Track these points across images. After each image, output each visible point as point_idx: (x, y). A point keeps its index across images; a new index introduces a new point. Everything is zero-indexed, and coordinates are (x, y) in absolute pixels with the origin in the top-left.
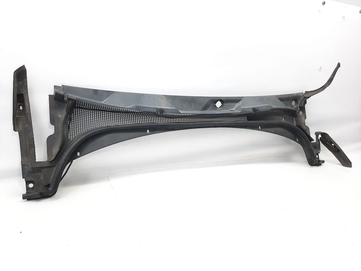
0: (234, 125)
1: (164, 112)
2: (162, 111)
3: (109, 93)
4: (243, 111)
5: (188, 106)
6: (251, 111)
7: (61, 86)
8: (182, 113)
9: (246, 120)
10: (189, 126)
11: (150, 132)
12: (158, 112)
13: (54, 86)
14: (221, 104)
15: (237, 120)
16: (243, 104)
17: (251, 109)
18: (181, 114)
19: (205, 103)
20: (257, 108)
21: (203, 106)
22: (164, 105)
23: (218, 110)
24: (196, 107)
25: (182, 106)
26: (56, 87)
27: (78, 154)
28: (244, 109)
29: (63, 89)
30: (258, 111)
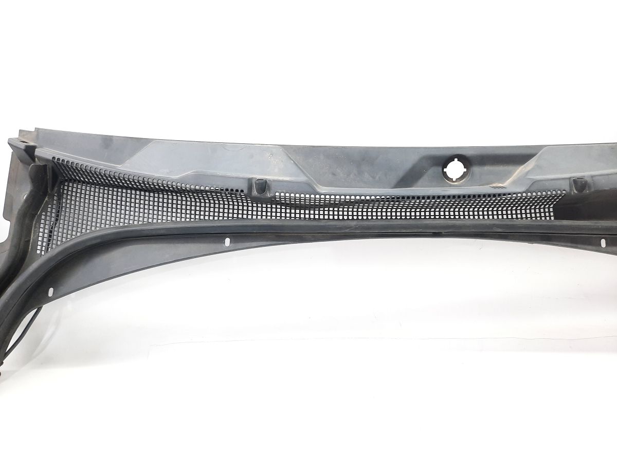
0: (500, 230)
1: (269, 189)
2: (263, 186)
3: (139, 143)
4: (532, 189)
5: (352, 176)
6: (566, 186)
7: (33, 130)
8: (323, 192)
9: (550, 216)
10: (347, 231)
11: (232, 245)
12: (250, 188)
13: (20, 130)
14: (465, 170)
15: (514, 216)
16: (538, 167)
17: (568, 182)
18: (320, 195)
19: (408, 165)
20: (589, 180)
21: (401, 173)
22: (276, 170)
23: (451, 186)
24: (377, 178)
25: (334, 174)
26: (23, 133)
27: (51, 292)
28: (535, 182)
29: (38, 136)
30: (593, 190)
